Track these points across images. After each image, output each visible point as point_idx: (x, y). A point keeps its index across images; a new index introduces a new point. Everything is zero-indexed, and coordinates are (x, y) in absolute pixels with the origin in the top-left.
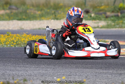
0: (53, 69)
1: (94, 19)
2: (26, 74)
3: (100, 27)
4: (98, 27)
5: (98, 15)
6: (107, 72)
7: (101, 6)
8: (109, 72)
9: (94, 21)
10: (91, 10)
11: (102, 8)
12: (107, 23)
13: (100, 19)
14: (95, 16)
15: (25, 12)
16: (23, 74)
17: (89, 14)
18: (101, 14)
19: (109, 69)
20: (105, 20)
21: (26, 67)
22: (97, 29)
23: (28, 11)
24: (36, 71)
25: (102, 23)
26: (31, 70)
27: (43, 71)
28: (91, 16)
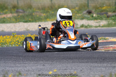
0: (51, 64)
1: (96, 19)
2: (24, 69)
3: (101, 26)
4: (99, 26)
5: (99, 15)
6: (101, 65)
7: (103, 7)
8: (104, 65)
9: (96, 21)
10: (93, 11)
11: (104, 8)
12: (108, 22)
13: (101, 19)
14: (96, 16)
15: (31, 15)
16: (22, 70)
17: (91, 14)
18: (103, 14)
19: (104, 63)
20: (106, 20)
21: (25, 63)
22: (99, 28)
23: (34, 14)
24: (34, 67)
25: (103, 23)
26: (30, 66)
27: (41, 67)
28: (93, 16)
